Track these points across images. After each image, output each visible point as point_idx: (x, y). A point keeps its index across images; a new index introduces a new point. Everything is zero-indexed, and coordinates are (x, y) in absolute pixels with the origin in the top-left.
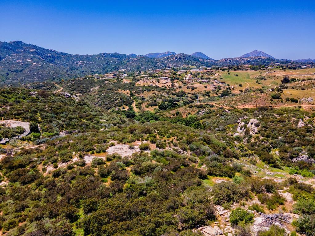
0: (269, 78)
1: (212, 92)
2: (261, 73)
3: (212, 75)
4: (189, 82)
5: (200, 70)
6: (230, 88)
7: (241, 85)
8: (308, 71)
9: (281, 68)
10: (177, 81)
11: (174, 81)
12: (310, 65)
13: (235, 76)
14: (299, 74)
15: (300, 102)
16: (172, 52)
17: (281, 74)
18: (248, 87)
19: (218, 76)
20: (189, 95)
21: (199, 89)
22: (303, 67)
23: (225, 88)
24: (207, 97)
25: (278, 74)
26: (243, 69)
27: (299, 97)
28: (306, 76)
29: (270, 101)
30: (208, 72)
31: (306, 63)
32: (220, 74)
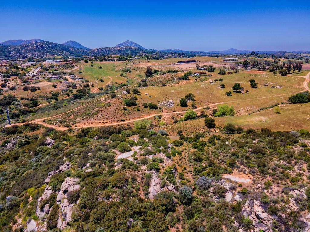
0: (134, 69)
1: (61, 94)
2: (127, 64)
3: (70, 67)
4: (33, 79)
5: (56, 62)
6: (88, 86)
7: (102, 81)
8: (168, 62)
9: (146, 59)
10: (15, 79)
11: (10, 79)
12: (170, 55)
13: (98, 69)
14: (161, 65)
15: (159, 108)
16: (40, 40)
17: (145, 65)
18: (111, 82)
19: (79, 69)
20: (23, 102)
21: (44, 90)
22: (165, 57)
23: (82, 86)
24: (53, 102)
25: (142, 64)
26: (110, 59)
27: (158, 100)
28: (167, 66)
29: (123, 111)
30: (67, 64)
31: (168, 53)
32: (81, 67)
